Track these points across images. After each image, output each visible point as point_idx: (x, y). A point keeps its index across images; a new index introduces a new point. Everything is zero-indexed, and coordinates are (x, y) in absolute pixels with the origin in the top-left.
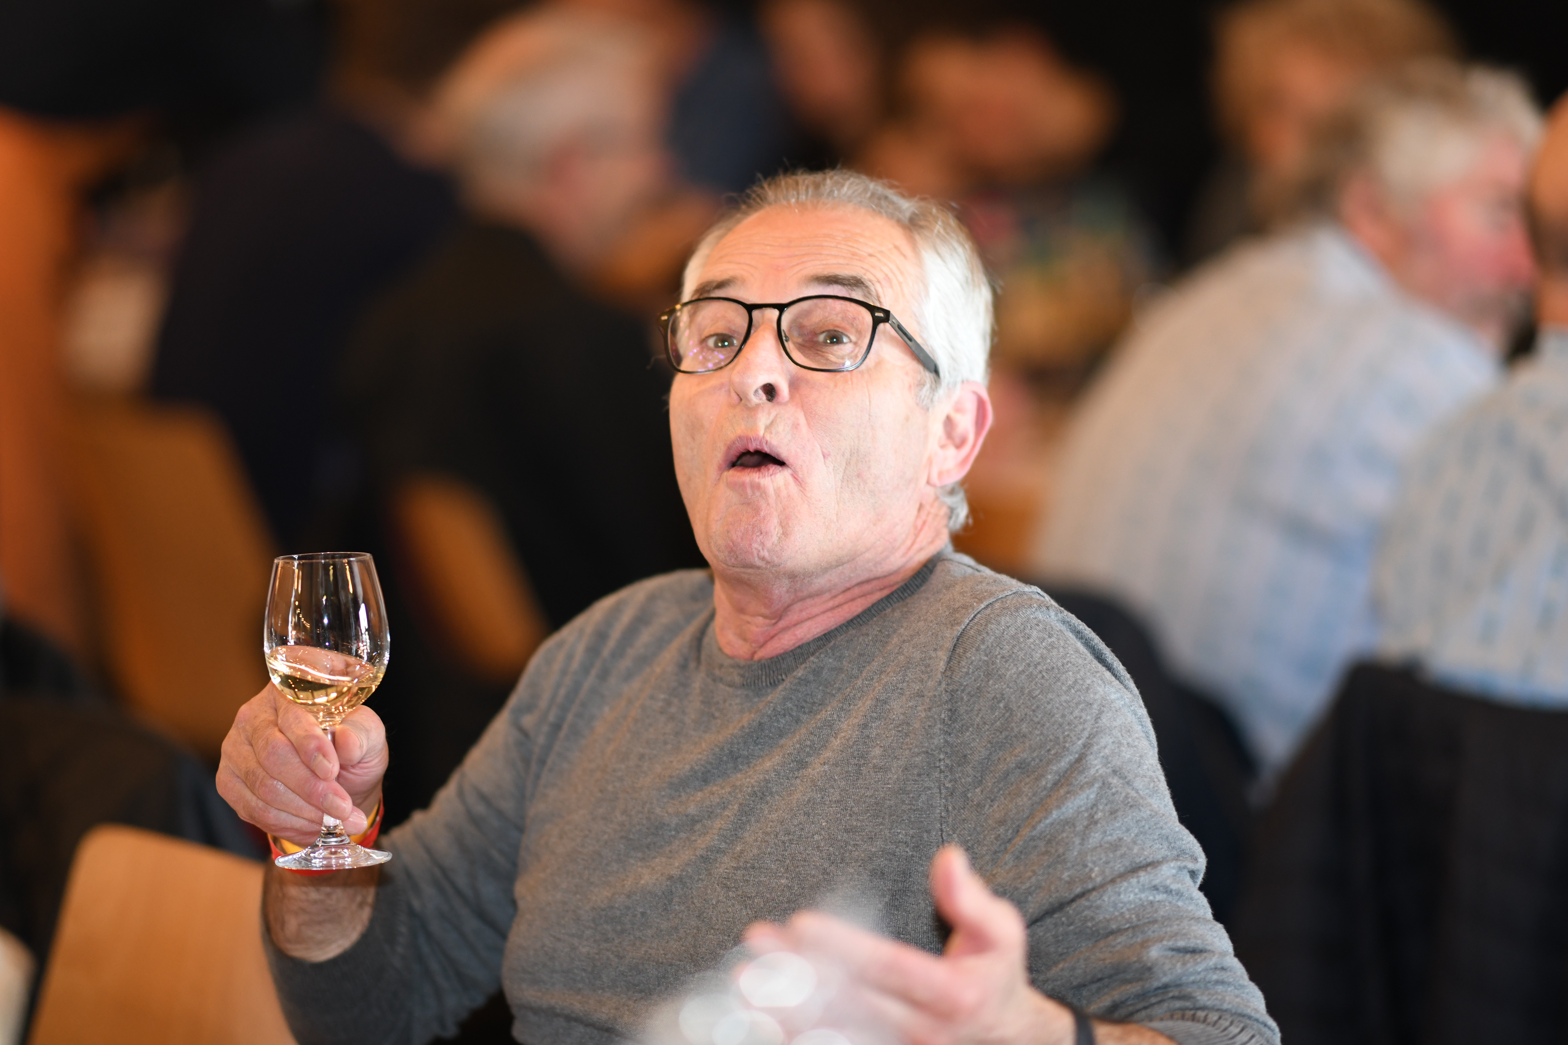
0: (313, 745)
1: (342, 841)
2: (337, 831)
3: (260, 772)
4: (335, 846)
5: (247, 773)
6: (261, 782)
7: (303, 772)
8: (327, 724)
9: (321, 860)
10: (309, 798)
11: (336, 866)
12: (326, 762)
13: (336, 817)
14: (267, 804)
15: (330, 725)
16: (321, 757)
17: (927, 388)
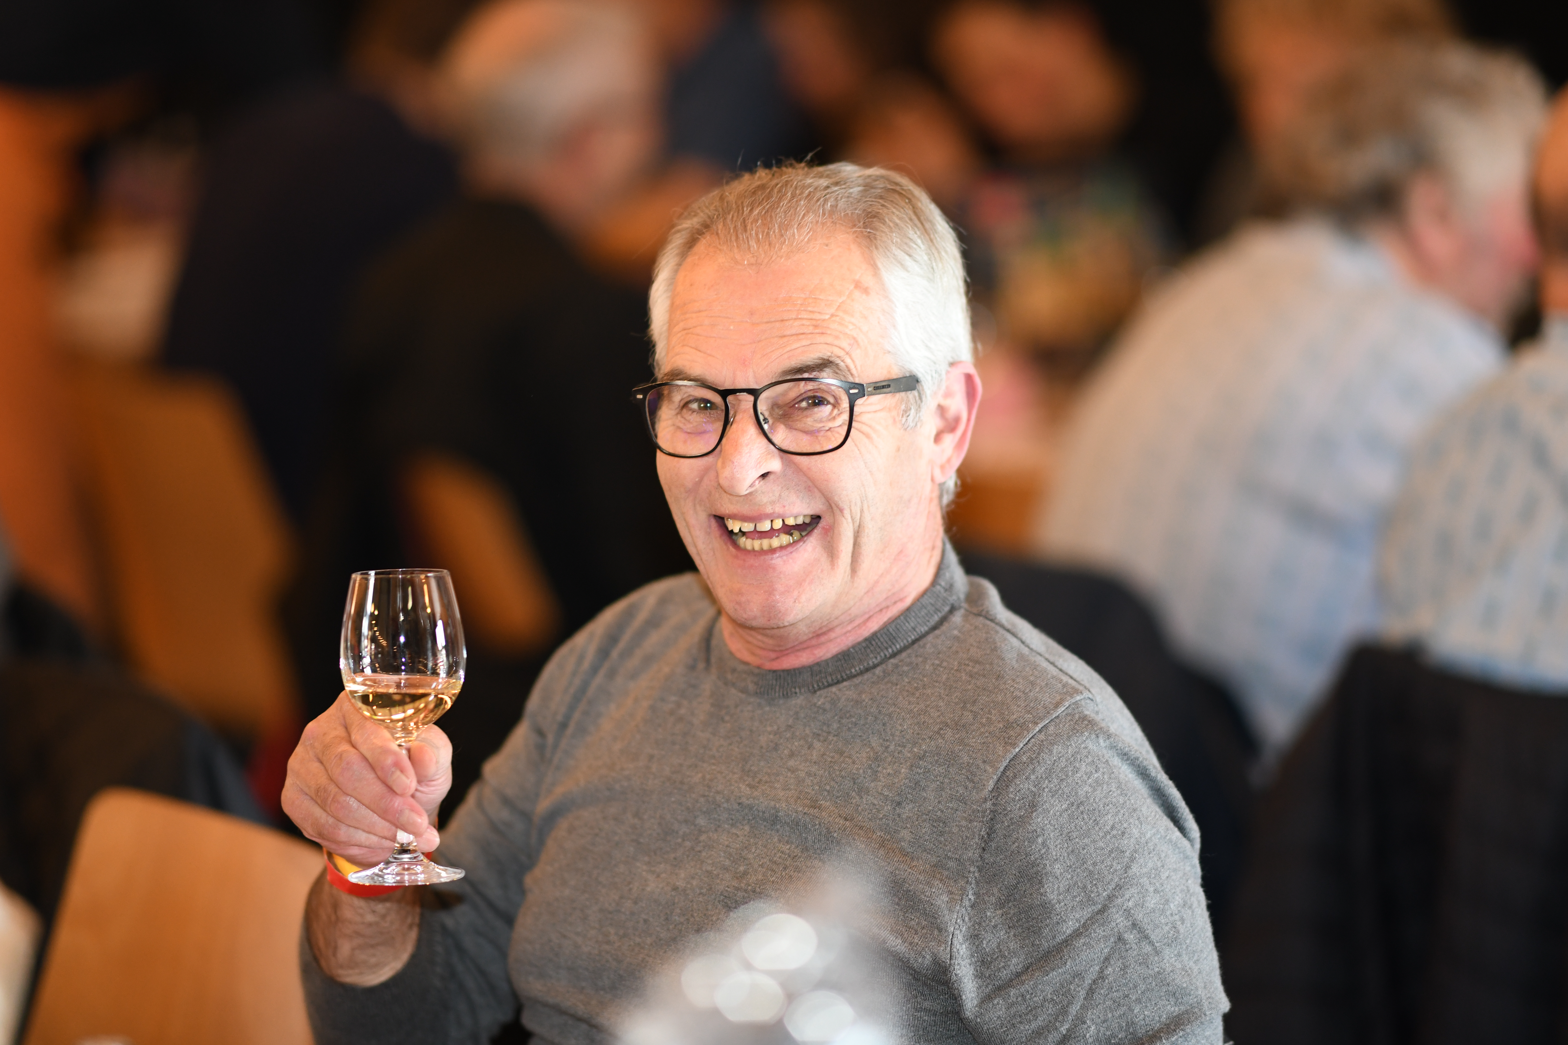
0: (389, 761)
1: (415, 858)
2: (411, 848)
3: (333, 789)
4: (407, 863)
5: (318, 791)
6: (333, 798)
7: (378, 788)
8: (403, 740)
9: (394, 876)
10: (384, 814)
11: (409, 882)
12: (403, 778)
13: (409, 832)
14: (338, 820)
15: (405, 742)
16: (398, 773)
17: (913, 412)
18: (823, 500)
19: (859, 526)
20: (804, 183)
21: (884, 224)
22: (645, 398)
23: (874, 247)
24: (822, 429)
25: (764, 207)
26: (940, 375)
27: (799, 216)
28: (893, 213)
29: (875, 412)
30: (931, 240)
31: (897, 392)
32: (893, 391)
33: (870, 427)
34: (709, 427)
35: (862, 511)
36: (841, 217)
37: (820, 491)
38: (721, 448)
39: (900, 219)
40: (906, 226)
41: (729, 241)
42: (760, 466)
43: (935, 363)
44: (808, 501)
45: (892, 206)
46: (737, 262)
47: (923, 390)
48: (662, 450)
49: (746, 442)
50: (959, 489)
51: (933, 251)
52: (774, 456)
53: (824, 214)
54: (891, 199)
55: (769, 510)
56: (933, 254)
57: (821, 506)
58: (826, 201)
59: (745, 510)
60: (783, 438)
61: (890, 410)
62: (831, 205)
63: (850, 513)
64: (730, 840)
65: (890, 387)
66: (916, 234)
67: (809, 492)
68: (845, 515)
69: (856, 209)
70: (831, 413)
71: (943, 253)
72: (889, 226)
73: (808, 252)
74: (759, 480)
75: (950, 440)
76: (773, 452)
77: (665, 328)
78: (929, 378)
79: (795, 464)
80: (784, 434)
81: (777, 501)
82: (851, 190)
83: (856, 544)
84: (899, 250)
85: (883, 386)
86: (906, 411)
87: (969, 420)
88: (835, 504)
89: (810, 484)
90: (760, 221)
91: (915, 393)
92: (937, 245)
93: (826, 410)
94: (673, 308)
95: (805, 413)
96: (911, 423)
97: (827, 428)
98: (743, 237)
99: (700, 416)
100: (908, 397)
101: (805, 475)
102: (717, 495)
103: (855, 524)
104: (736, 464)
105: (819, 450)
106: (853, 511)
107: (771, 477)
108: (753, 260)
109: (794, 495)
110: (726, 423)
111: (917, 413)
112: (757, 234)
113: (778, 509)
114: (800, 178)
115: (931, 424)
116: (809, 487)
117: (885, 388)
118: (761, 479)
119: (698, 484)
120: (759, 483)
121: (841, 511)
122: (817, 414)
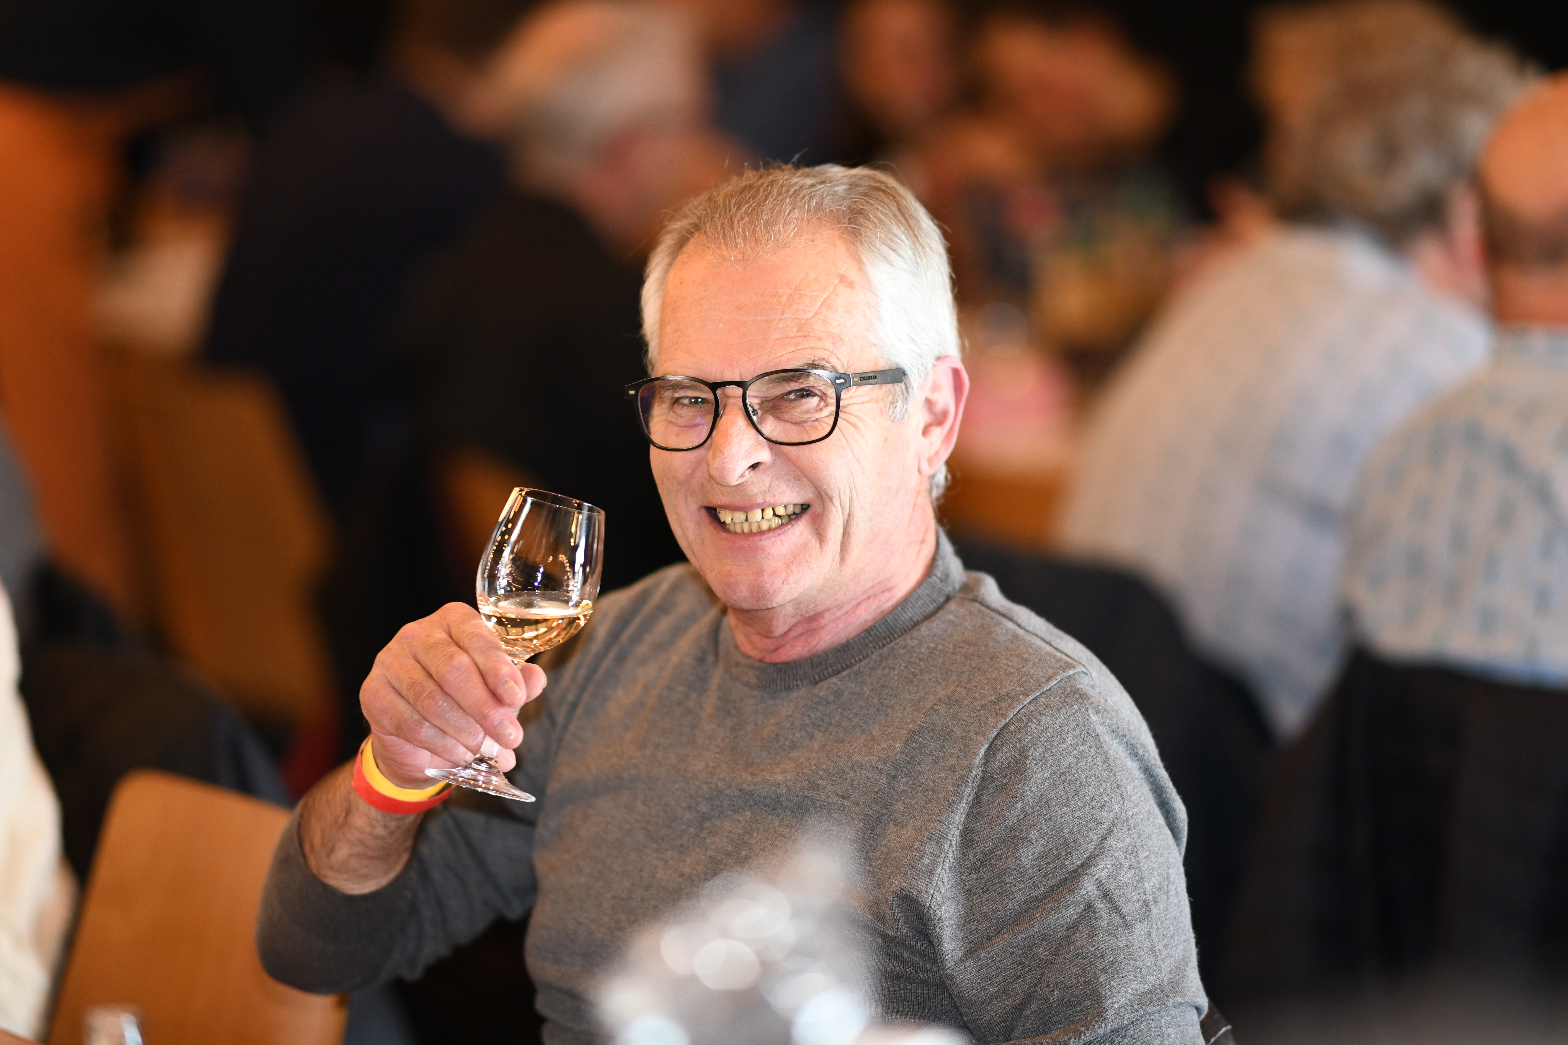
12: (517, 689)
16: (512, 683)
17: (900, 404)
18: (812, 489)
19: (849, 515)
20: (790, 182)
21: (869, 221)
22: (637, 394)
23: (859, 243)
24: (809, 420)
25: (751, 205)
26: (926, 368)
27: (784, 213)
28: (877, 209)
29: (862, 403)
30: (916, 236)
31: (883, 384)
32: (879, 382)
33: (858, 417)
34: (699, 420)
35: (851, 500)
36: (826, 214)
37: (810, 481)
38: (712, 441)
39: (885, 215)
40: (889, 221)
41: (716, 239)
42: (750, 458)
43: (921, 357)
44: (798, 490)
45: (877, 203)
46: (724, 259)
47: (910, 382)
48: (655, 445)
49: (736, 433)
50: (949, 483)
51: (917, 246)
52: (763, 446)
53: (809, 210)
54: (876, 197)
55: (760, 500)
56: (917, 249)
57: (811, 495)
58: (811, 198)
59: (737, 500)
60: (771, 429)
61: (877, 401)
62: (816, 203)
63: (839, 501)
64: (732, 825)
65: (876, 378)
66: (901, 230)
67: (799, 481)
68: (834, 503)
69: (841, 206)
70: (818, 405)
71: (928, 250)
72: (874, 222)
73: (794, 248)
74: (749, 470)
75: (938, 434)
76: (762, 443)
77: (657, 327)
78: (915, 371)
79: (784, 454)
80: (773, 425)
81: (767, 491)
82: (837, 189)
83: (846, 533)
84: (883, 246)
85: (869, 377)
86: (893, 403)
87: (956, 414)
88: (825, 492)
89: (799, 473)
90: (746, 219)
91: (902, 385)
92: (921, 241)
93: (815, 401)
94: (664, 307)
95: (793, 404)
96: (898, 415)
97: (814, 419)
98: (730, 234)
99: (690, 410)
100: (895, 388)
101: (794, 464)
102: (709, 487)
103: (845, 513)
104: (726, 454)
105: (807, 439)
106: (842, 499)
107: (761, 467)
108: (740, 257)
109: (784, 485)
110: (717, 416)
111: (904, 405)
112: (744, 232)
113: (769, 499)
114: (786, 177)
115: (919, 417)
116: (799, 476)
117: (872, 379)
118: (751, 469)
119: (691, 476)
120: (749, 473)
121: (831, 499)
122: (805, 405)
